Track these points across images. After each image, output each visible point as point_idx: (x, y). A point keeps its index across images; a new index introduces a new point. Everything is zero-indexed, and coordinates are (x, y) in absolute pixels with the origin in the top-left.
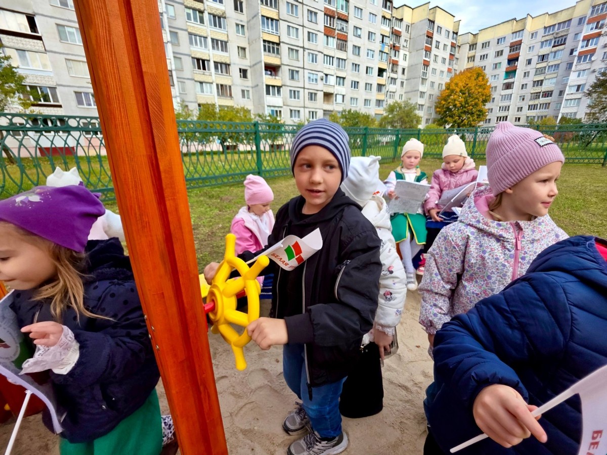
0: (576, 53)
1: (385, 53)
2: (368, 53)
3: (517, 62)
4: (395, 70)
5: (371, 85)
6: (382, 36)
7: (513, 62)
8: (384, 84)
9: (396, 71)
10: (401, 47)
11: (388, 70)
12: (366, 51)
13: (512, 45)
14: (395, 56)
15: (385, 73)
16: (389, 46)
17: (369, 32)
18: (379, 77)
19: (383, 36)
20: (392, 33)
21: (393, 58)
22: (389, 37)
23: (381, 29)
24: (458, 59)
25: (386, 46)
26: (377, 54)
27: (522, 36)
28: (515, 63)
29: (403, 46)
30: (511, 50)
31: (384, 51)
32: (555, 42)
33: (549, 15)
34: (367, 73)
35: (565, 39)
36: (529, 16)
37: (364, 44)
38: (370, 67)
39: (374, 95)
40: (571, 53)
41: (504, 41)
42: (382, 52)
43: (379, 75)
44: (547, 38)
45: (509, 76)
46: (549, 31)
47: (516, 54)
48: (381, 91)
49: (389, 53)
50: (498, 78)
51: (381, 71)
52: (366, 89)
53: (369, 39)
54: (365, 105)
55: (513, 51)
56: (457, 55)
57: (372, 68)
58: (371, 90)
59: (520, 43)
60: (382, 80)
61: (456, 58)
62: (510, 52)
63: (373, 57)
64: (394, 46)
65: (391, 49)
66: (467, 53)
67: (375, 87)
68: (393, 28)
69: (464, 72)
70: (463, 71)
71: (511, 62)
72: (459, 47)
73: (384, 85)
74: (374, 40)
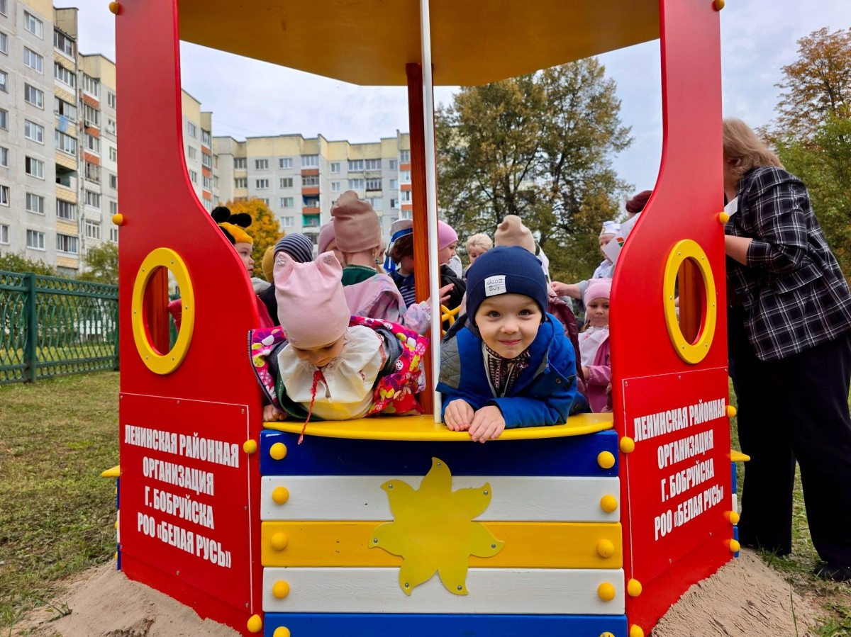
0: (398, 206)
1: (68, 136)
2: (27, 130)
3: (317, 203)
4: (94, 174)
5: (41, 199)
6: (57, 102)
7: (312, 201)
8: (73, 200)
9: (97, 179)
10: (103, 132)
11: (79, 173)
12: (23, 124)
13: (305, 174)
14: (91, 147)
15: (72, 179)
16: (76, 124)
17: (27, 86)
18: (58, 185)
19: (61, 102)
20: (81, 100)
21: (87, 150)
22: (75, 107)
23: (56, 87)
24: (217, 178)
25: (70, 123)
26: (49, 134)
27: (317, 164)
28: (315, 204)
29: (107, 131)
30: (304, 181)
31: (67, 132)
32: (368, 184)
33: (350, 145)
34: (28, 170)
35: (380, 184)
36: (321, 138)
37: (16, 108)
38: (35, 160)
39: (51, 224)
40: (393, 205)
41: (291, 165)
42: (62, 133)
43: (58, 181)
44: (355, 176)
45: (310, 223)
46: (356, 167)
47: (314, 189)
48: (67, 216)
49: (78, 137)
50: (292, 224)
51: (63, 174)
52: (28, 206)
53: (27, 98)
54: (29, 243)
55: (309, 184)
56: (215, 171)
57: (41, 163)
58: (42, 210)
59: (316, 173)
60: (68, 194)
61: (215, 176)
62: (304, 184)
63: (40, 139)
64: (86, 127)
65: (81, 130)
66: (232, 172)
67: (51, 206)
68: (80, 90)
69: (235, 202)
70: (232, 201)
71: (309, 201)
72: (217, 157)
73: (73, 204)
74: (40, 105)
